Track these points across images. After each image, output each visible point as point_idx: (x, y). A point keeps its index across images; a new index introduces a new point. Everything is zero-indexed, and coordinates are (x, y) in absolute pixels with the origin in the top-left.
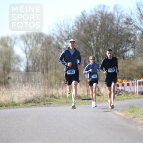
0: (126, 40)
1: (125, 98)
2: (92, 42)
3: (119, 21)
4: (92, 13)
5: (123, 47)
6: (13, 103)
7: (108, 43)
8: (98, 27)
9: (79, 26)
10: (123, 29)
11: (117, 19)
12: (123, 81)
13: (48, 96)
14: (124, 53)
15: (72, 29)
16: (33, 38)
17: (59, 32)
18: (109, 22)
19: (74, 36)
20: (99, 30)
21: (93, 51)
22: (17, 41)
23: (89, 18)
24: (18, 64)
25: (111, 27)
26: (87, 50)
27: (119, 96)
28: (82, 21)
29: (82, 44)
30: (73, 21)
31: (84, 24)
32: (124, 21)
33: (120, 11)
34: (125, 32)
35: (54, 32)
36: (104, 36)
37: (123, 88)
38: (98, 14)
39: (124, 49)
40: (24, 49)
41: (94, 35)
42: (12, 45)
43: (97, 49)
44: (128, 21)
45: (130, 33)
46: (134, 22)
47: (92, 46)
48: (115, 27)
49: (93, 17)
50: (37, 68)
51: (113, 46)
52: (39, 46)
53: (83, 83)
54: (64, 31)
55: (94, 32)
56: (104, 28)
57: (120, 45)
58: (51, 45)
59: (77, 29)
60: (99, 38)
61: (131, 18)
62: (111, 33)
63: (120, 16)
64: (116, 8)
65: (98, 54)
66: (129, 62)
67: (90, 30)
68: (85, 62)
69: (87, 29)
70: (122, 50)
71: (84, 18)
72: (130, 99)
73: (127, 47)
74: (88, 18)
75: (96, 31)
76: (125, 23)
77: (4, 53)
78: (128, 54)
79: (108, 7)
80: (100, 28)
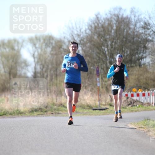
0: (142, 46)
1: (139, 109)
2: (106, 48)
3: (135, 25)
4: (106, 16)
5: (140, 53)
6: (18, 111)
7: (124, 49)
8: (113, 31)
9: (92, 29)
10: (141, 34)
11: (134, 23)
12: (138, 91)
13: (56, 105)
14: (140, 60)
15: (84, 32)
16: (42, 41)
17: (71, 35)
18: (124, 26)
19: (87, 40)
20: (114, 34)
21: (106, 58)
22: (24, 44)
23: (104, 21)
24: (25, 69)
25: (127, 31)
26: (100, 56)
27: (133, 107)
28: (96, 24)
29: (95, 49)
30: (87, 24)
31: (98, 27)
32: (141, 26)
33: (137, 15)
34: (142, 37)
35: (65, 35)
36: (119, 41)
37: (138, 98)
38: (114, 17)
39: (140, 55)
40: (32, 52)
41: (108, 40)
42: (20, 48)
43: (111, 55)
44: (146, 26)
45: (148, 39)
46: (152, 27)
47: (106, 52)
48: (131, 32)
49: (108, 20)
50: (46, 74)
51: (128, 53)
52: (49, 50)
53: (95, 92)
54: (76, 35)
55: (108, 37)
56: (120, 32)
57: (136, 51)
58: (62, 49)
59: (90, 33)
60: (113, 44)
61: (149, 22)
62: (126, 38)
63: (137, 20)
64: (133, 11)
65: (112, 60)
66: (145, 70)
67: (105, 35)
68: (98, 69)
69: (101, 33)
70: (139, 57)
71: (97, 21)
72: (145, 110)
73: (144, 53)
74: (102, 22)
75: (111, 35)
76: (142, 27)
77: (10, 57)
78: (145, 62)
79: (125, 10)
80: (114, 32)
